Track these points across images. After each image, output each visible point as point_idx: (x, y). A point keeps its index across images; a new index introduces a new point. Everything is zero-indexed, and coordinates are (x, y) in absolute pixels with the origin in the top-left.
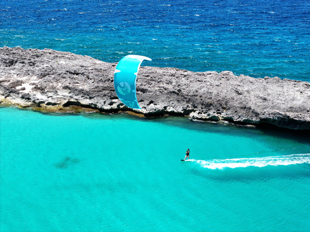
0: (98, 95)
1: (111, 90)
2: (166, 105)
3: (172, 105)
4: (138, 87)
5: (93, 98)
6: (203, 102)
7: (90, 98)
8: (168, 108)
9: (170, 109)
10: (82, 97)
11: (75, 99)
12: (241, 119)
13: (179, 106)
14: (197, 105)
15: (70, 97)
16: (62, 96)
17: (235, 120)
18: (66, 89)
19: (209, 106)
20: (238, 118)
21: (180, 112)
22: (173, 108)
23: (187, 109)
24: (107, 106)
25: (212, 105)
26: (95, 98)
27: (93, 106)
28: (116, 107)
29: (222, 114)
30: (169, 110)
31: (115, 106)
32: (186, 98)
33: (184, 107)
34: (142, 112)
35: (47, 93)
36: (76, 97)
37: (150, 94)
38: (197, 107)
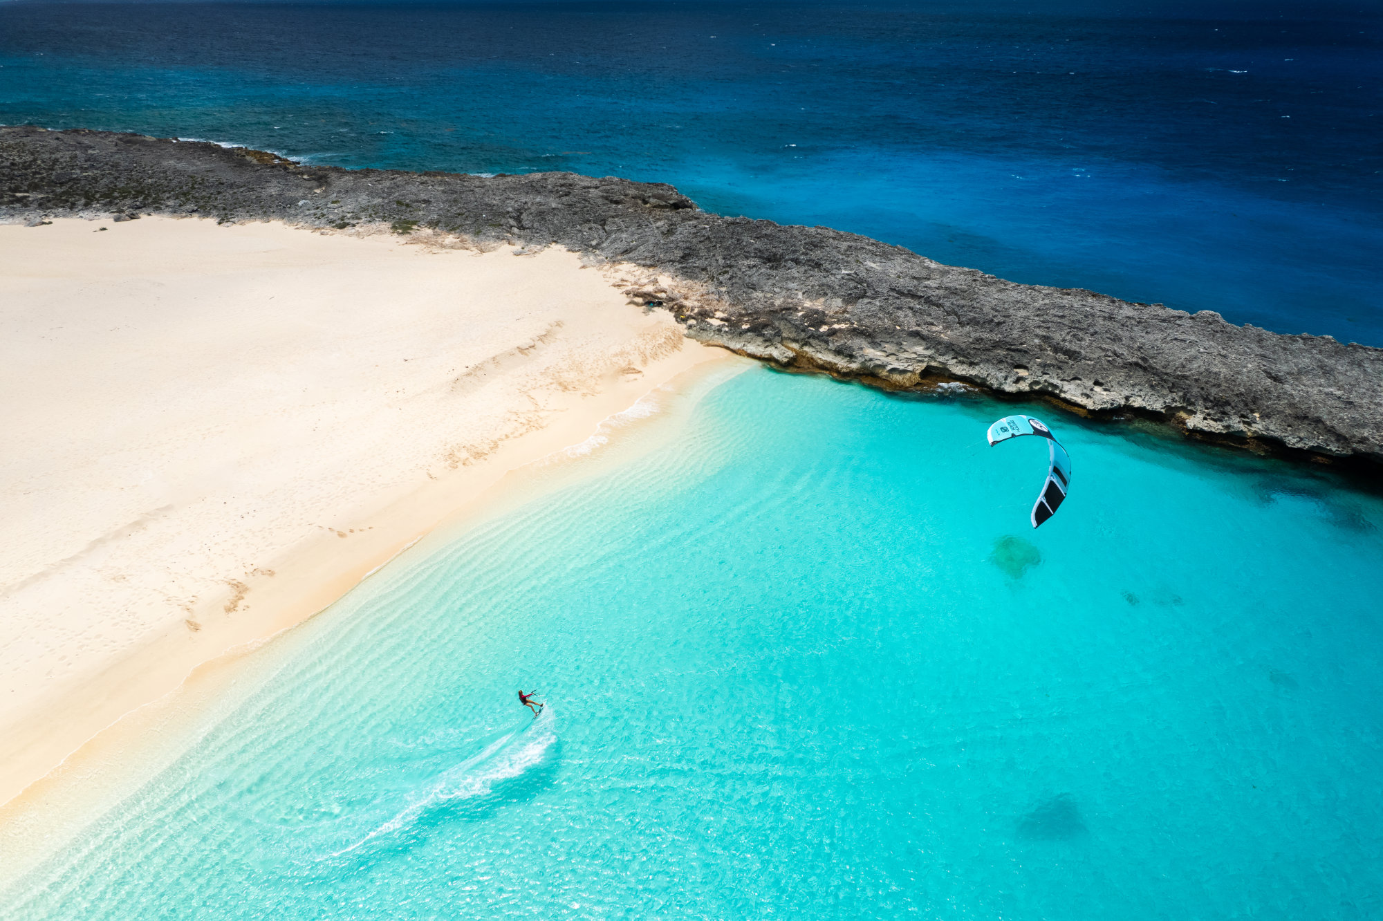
0: (988, 360)
1: (1008, 349)
2: (1127, 393)
3: (1139, 393)
4: (1058, 344)
5: (977, 364)
6: (1207, 396)
7: (971, 364)
8: (1132, 399)
9: (1137, 402)
10: (953, 358)
11: (940, 362)
12: (1305, 444)
13: (1153, 397)
14: (1196, 400)
15: (930, 356)
16: (915, 356)
17: (1290, 446)
18: (915, 337)
19: (1221, 406)
20: (1298, 442)
21: (1159, 410)
22: (1143, 400)
23: (1173, 406)
24: (1010, 385)
25: (1230, 404)
26: (982, 365)
27: (979, 381)
28: (1027, 389)
29: (1253, 425)
30: (1136, 405)
31: (1024, 386)
32: (1165, 381)
33: (1167, 401)
34: (1082, 403)
35: (882, 344)
36: (941, 359)
37: (1089, 365)
38: (1195, 405)
